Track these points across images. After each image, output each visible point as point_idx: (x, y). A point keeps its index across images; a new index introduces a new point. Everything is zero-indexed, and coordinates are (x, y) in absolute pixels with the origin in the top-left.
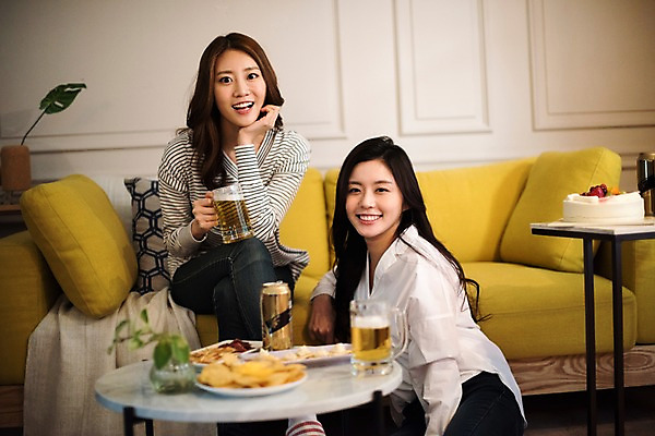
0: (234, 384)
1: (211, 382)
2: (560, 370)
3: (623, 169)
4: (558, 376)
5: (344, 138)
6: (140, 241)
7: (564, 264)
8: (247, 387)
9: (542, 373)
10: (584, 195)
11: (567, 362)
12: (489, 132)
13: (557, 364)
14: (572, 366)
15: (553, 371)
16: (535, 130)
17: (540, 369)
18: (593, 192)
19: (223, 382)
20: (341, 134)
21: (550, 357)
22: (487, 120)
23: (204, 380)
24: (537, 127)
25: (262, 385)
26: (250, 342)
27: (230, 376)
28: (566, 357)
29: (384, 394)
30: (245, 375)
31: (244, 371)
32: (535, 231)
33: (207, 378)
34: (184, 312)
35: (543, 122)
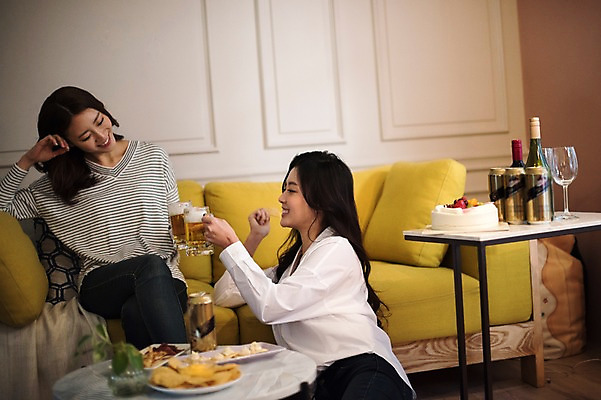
0: (186, 384)
1: (163, 384)
2: (424, 352)
3: (468, 171)
4: (422, 357)
5: (217, 152)
6: (48, 259)
7: (422, 261)
8: (197, 386)
9: (409, 355)
10: (449, 207)
11: (429, 345)
12: (344, 143)
13: (420, 346)
14: (433, 348)
15: (418, 353)
16: (383, 140)
17: (407, 351)
18: (456, 204)
19: (176, 383)
20: (212, 149)
21: (415, 342)
22: (341, 132)
23: (157, 382)
24: (385, 137)
25: (210, 383)
26: (176, 345)
27: (181, 378)
28: (428, 340)
29: (310, 383)
30: (193, 376)
31: (191, 373)
32: (408, 238)
33: (161, 381)
34: (95, 318)
35: (390, 133)
